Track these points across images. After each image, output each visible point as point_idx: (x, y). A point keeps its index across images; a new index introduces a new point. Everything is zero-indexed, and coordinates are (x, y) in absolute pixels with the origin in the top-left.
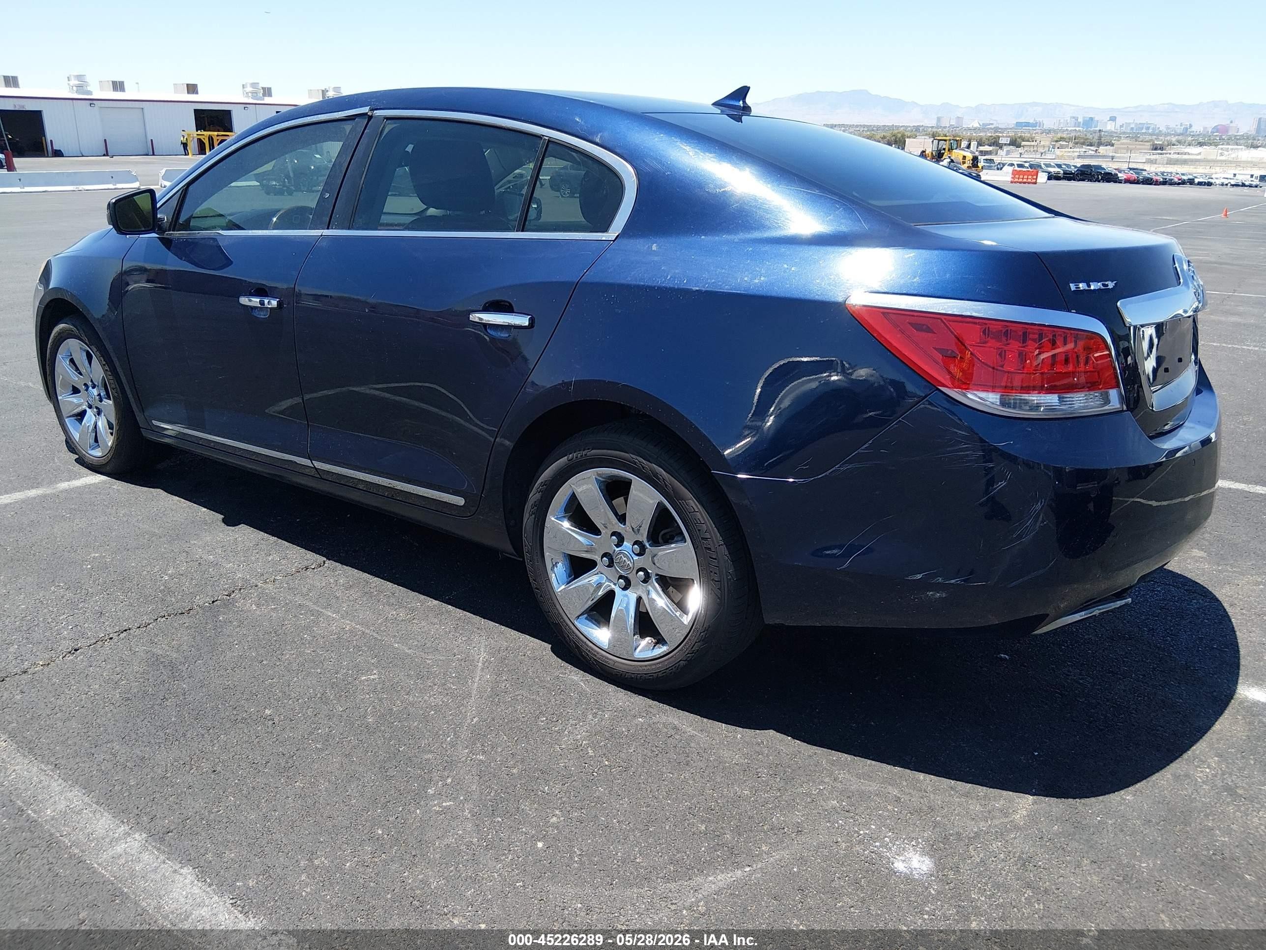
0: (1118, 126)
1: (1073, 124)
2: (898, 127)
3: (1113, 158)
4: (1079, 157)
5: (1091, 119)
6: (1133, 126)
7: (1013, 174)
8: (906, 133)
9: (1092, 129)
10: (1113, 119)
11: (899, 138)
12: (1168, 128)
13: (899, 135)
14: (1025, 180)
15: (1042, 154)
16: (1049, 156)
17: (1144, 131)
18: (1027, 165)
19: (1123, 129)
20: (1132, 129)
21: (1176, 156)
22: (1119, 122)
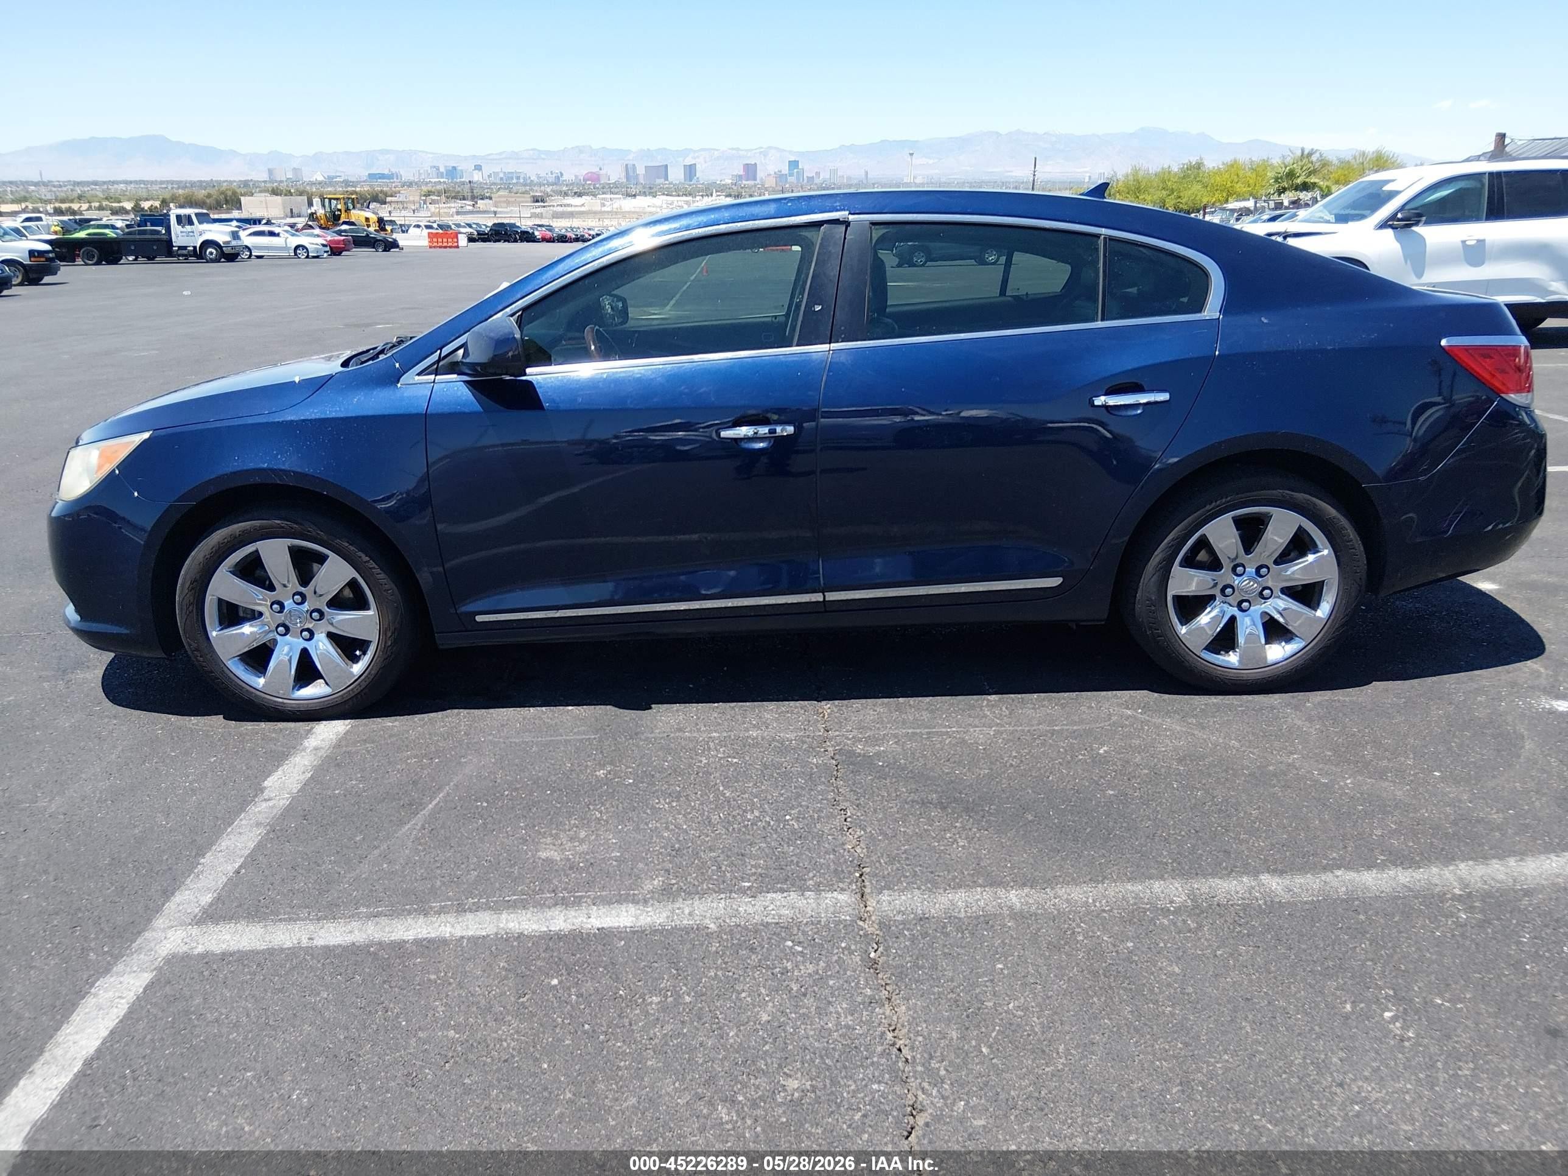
0: (486, 176)
1: (435, 175)
2: (219, 183)
3: (495, 213)
4: (458, 213)
5: (454, 168)
6: (501, 175)
7: (429, 237)
8: (238, 191)
9: (458, 180)
10: (478, 168)
11: (231, 197)
12: (539, 177)
13: (229, 193)
14: (445, 244)
15: (414, 211)
16: (421, 214)
17: (514, 181)
18: (435, 225)
19: (492, 179)
20: (501, 179)
21: (560, 209)
22: (487, 170)
